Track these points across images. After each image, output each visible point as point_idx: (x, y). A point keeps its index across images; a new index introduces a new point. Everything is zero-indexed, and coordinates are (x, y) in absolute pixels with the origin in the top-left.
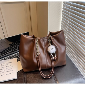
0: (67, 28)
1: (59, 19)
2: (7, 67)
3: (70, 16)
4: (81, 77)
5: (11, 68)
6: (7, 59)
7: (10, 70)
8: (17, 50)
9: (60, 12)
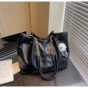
0: (69, 28)
1: (62, 18)
2: (1, 70)
3: (73, 15)
4: (82, 82)
5: (6, 70)
6: (2, 60)
7: (5, 73)
8: (15, 50)
9: (62, 10)
